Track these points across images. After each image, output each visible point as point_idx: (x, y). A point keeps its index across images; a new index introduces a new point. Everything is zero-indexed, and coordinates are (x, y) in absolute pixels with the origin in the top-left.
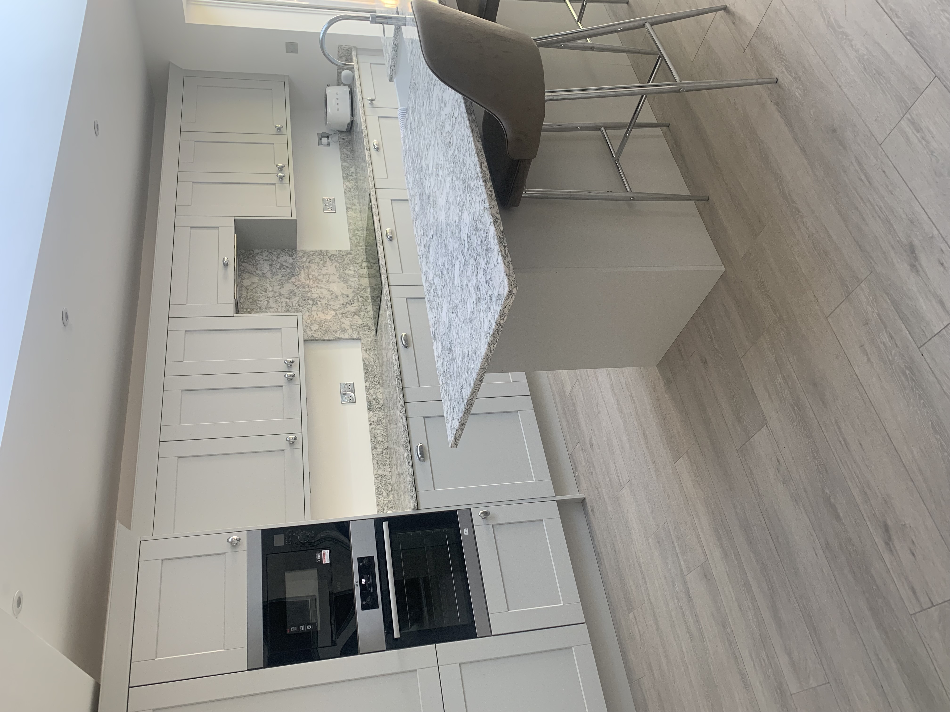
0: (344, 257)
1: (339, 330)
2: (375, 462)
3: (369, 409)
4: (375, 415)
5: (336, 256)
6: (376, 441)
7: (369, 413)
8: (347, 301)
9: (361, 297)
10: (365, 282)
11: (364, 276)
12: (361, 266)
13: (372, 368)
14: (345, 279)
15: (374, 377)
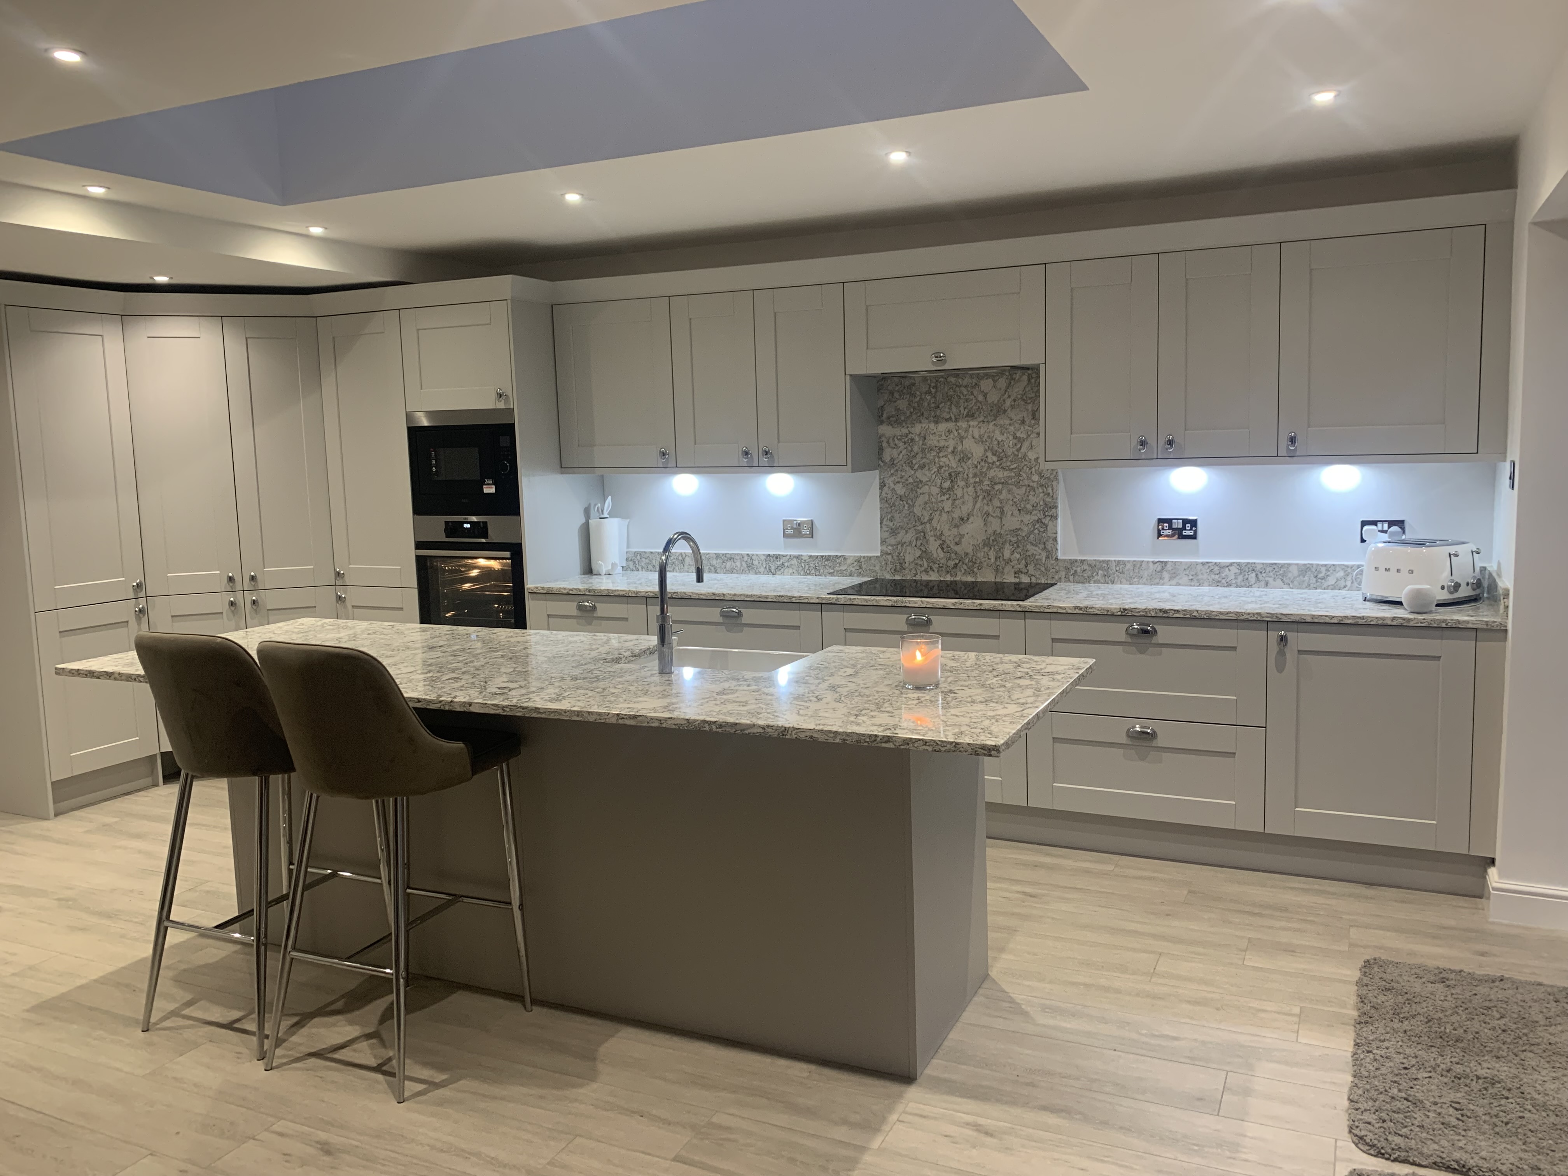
0: (1041, 546)
1: (894, 524)
3: (769, 555)
7: (764, 555)
9: (956, 564)
10: (987, 576)
11: (999, 574)
12: (1022, 572)
13: (830, 567)
14: (993, 541)
15: (815, 568)
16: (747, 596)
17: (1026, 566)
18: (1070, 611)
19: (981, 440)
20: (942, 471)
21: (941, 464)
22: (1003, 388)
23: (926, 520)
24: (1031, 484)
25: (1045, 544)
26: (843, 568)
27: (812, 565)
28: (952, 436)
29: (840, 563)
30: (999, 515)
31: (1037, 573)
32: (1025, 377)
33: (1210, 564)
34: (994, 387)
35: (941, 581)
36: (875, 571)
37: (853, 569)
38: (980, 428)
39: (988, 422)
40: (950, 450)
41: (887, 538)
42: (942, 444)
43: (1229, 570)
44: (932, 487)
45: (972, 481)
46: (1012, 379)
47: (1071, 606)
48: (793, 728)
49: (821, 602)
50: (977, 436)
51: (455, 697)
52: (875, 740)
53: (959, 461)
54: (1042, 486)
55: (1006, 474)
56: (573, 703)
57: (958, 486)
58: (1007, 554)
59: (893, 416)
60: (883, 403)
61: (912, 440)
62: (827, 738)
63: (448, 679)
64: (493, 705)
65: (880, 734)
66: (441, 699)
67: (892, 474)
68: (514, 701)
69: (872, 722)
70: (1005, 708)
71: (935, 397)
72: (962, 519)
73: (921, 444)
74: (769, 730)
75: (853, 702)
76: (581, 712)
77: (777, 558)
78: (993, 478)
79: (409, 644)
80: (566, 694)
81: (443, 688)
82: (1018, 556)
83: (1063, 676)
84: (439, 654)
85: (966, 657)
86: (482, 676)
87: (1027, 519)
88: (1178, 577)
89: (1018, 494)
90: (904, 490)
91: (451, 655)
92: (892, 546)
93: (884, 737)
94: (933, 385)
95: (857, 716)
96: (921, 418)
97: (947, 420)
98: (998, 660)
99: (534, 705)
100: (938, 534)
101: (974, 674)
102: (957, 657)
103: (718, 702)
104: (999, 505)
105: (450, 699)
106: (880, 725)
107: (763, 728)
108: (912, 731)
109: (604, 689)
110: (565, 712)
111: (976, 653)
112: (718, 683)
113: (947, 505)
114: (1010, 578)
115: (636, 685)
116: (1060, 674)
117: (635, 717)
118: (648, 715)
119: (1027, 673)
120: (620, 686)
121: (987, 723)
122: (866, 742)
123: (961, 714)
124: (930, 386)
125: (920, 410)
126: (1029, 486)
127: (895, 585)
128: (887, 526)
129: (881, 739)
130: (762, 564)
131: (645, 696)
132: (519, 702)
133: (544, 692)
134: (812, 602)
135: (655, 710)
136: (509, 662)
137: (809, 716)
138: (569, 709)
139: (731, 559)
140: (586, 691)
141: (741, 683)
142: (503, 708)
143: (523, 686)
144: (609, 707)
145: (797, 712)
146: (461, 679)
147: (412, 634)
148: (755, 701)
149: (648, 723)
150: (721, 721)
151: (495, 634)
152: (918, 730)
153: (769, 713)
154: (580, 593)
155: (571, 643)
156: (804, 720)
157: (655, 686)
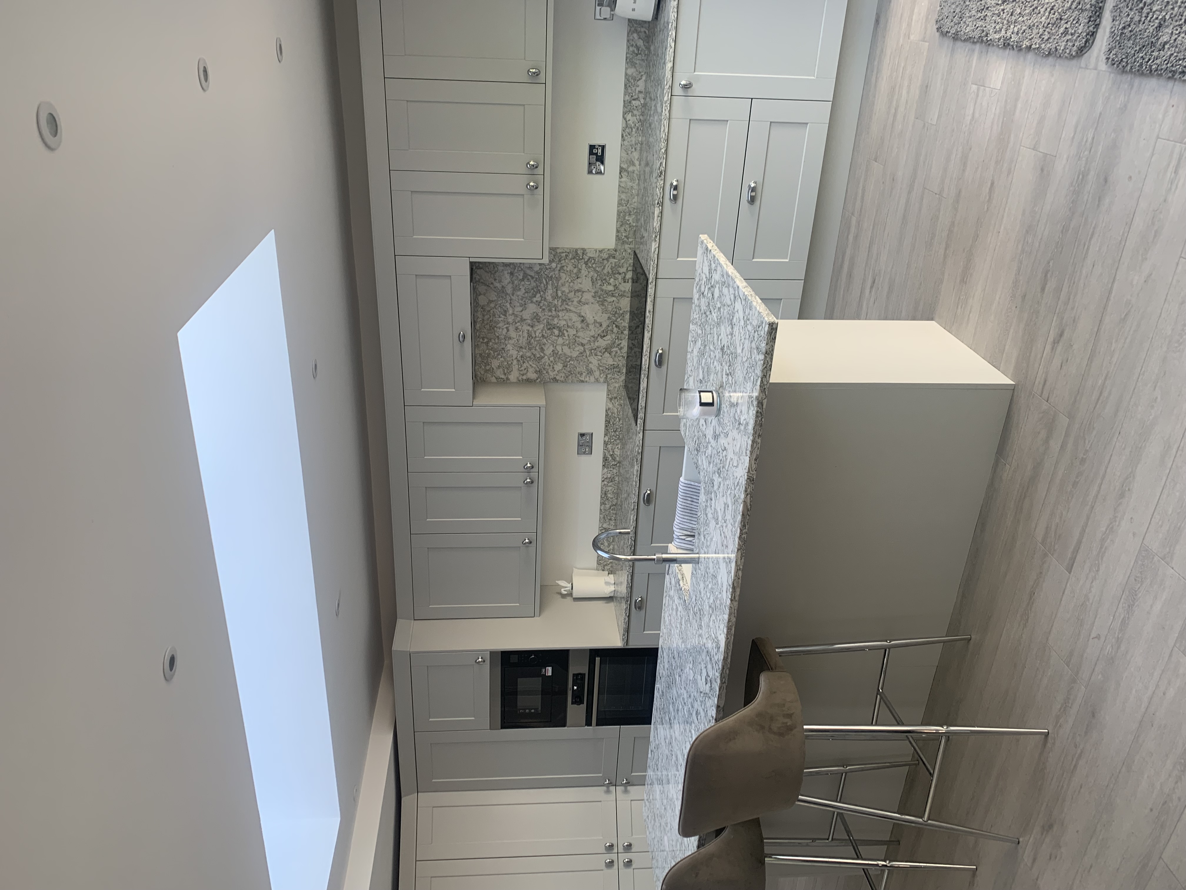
0: (605, 262)
1: (584, 372)
2: (602, 516)
3: (603, 466)
4: (609, 472)
5: (595, 260)
6: (605, 498)
7: (603, 469)
8: (598, 333)
9: (616, 326)
10: (625, 304)
11: (625, 294)
12: (625, 277)
13: (615, 420)
14: (601, 298)
15: (615, 431)
16: (635, 485)
17: (620, 274)
18: (657, 245)
19: (524, 306)
20: (546, 335)
21: (540, 335)
22: (486, 287)
23: (582, 348)
24: (558, 268)
25: (603, 260)
26: (616, 411)
27: (613, 434)
28: (520, 327)
29: (612, 413)
30: (580, 293)
31: (625, 266)
32: (479, 271)
33: (624, 135)
34: (485, 294)
35: (628, 338)
36: (619, 387)
37: (617, 403)
38: (514, 306)
39: (511, 300)
40: (531, 329)
41: (595, 377)
42: (526, 335)
43: (629, 120)
44: (558, 343)
45: (554, 313)
46: (479, 281)
47: (653, 244)
48: (748, 472)
49: (642, 431)
50: (520, 309)
51: (713, 717)
52: (761, 413)
53: (538, 322)
54: (560, 261)
55: (550, 287)
56: (721, 632)
57: (558, 323)
58: (611, 288)
59: (504, 370)
60: (494, 377)
61: (522, 357)
62: (757, 448)
63: (697, 719)
64: (720, 690)
65: (755, 409)
67: (547, 372)
68: (718, 674)
69: (746, 413)
70: (737, 311)
71: (491, 339)
72: (583, 321)
73: (525, 351)
74: (749, 490)
75: (728, 424)
76: (728, 627)
77: (606, 460)
78: (552, 297)
79: (667, 742)
80: (713, 635)
82: (612, 280)
83: (712, 262)
84: (676, 721)
85: (693, 332)
86: (695, 694)
87: (584, 272)
88: (633, 160)
89: (566, 279)
90: (559, 364)
91: (678, 713)
92: (600, 374)
93: (758, 406)
94: (481, 340)
95: (740, 424)
96: (505, 350)
97: (508, 330)
98: (697, 309)
99: (721, 661)
100: (593, 339)
101: (708, 329)
102: (693, 339)
104: (573, 293)
106: (749, 408)
107: (747, 495)
108: (754, 384)
109: (710, 607)
110: (728, 638)
111: (691, 324)
112: (708, 522)
113: (572, 332)
114: (628, 287)
115: (707, 583)
116: (711, 264)
117: (734, 588)
118: (733, 578)
119: (709, 289)
120: (708, 594)
121: (750, 327)
122: (761, 420)
123: (742, 345)
124: (482, 343)
125: (500, 351)
126: (559, 270)
127: (630, 372)
128: (586, 377)
129: (760, 409)
130: (611, 471)
131: (717, 578)
132: (718, 671)
133: (710, 650)
134: (642, 437)
135: (729, 573)
136: (685, 672)
137: (738, 459)
138: (725, 635)
139: (606, 494)
140: (711, 621)
141: (709, 504)
142: (722, 683)
143: (705, 665)
144: (725, 606)
145: (735, 468)
146: (697, 710)
147: (659, 738)
148: (725, 497)
149: (739, 579)
150: (740, 525)
151: (661, 678)
152: (753, 380)
153: (735, 489)
154: (628, 608)
155: (670, 623)
156: (742, 464)
157: (709, 569)
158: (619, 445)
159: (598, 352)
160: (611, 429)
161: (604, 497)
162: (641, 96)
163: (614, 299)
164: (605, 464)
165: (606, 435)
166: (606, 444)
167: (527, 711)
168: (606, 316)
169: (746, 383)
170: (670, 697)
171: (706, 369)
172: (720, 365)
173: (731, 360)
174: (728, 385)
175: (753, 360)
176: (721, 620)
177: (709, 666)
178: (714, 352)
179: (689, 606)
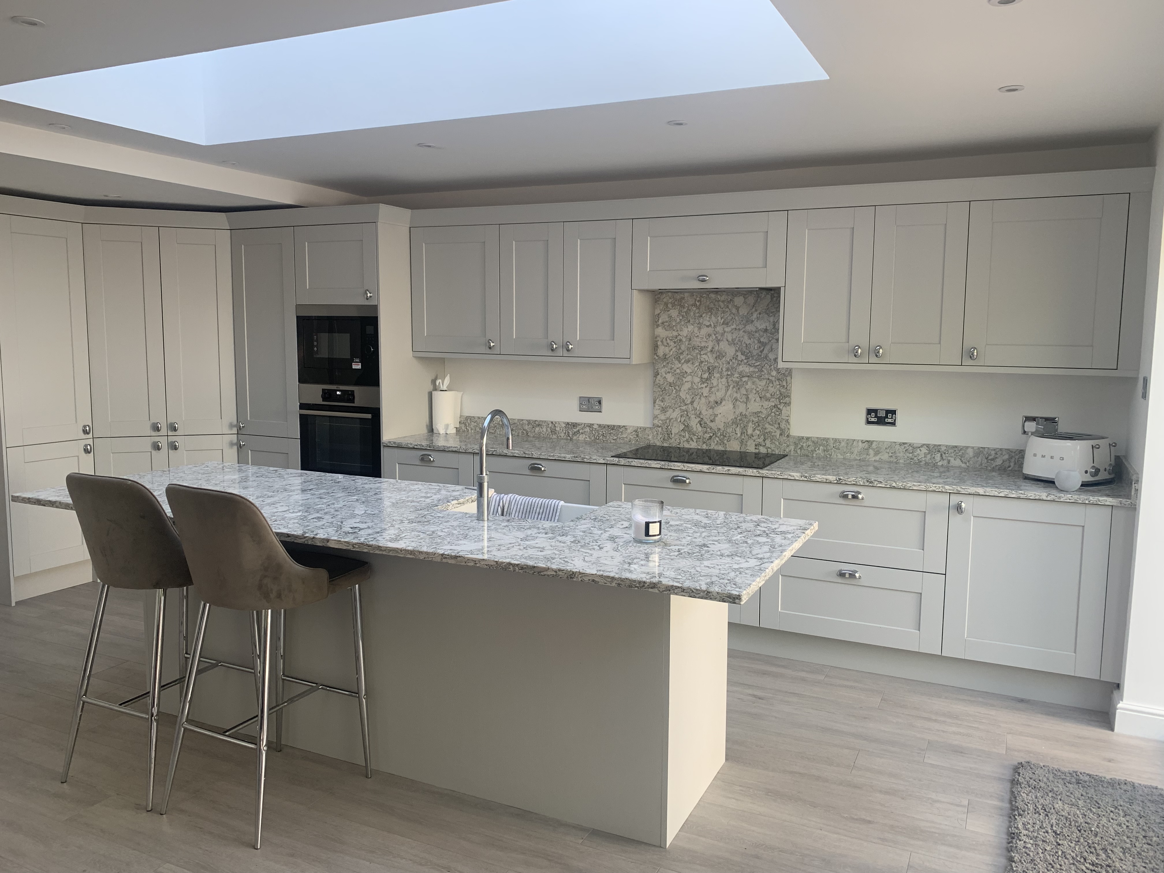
0: (776, 426)
1: (664, 404)
2: (516, 421)
3: (568, 423)
4: (561, 428)
5: (779, 415)
7: (564, 423)
8: (704, 418)
9: (711, 437)
10: (734, 446)
11: (744, 446)
12: (761, 446)
13: (614, 435)
14: (740, 421)
15: (603, 435)
16: (550, 456)
17: (764, 441)
18: (797, 478)
19: (732, 343)
20: (703, 365)
21: (702, 359)
22: (752, 304)
23: (688, 402)
24: (771, 378)
25: (779, 424)
26: (624, 436)
27: (600, 433)
28: (711, 339)
29: (621, 432)
30: (745, 400)
31: (773, 446)
32: (769, 296)
33: (906, 445)
34: (745, 302)
35: (698, 449)
36: (648, 440)
37: (632, 437)
38: (732, 333)
39: (739, 329)
40: (709, 350)
41: (659, 415)
42: (703, 344)
43: (920, 450)
44: (694, 377)
45: (725, 373)
46: (759, 297)
47: (798, 474)
48: (579, 572)
49: (606, 462)
50: (730, 339)
51: (316, 534)
52: (644, 586)
53: (716, 358)
54: (779, 380)
55: (752, 369)
56: (408, 544)
57: (714, 377)
58: (750, 431)
59: (667, 322)
60: (660, 311)
61: (681, 340)
62: (606, 582)
63: (313, 519)
64: (345, 542)
65: (648, 581)
66: (307, 535)
67: (664, 366)
68: (362, 540)
69: (642, 570)
70: (747, 561)
71: (699, 309)
72: (717, 403)
73: (687, 344)
74: (560, 573)
75: (627, 552)
76: (414, 551)
77: (574, 426)
78: (741, 372)
79: (286, 487)
80: (403, 535)
81: (308, 526)
82: (758, 433)
83: (792, 535)
84: (309, 496)
85: (717, 515)
86: (339, 517)
87: (766, 404)
88: (880, 454)
89: (760, 385)
90: (673, 378)
91: (318, 498)
92: (662, 421)
93: (651, 583)
94: (698, 299)
95: (630, 564)
96: (688, 324)
97: (708, 326)
98: (742, 519)
99: (377, 544)
100: (698, 413)
101: (722, 530)
102: (709, 515)
103: (522, 548)
104: (745, 393)
105: (312, 536)
106: (648, 573)
107: (556, 572)
108: (674, 579)
109: (433, 532)
110: (401, 551)
111: (724, 512)
112: (522, 529)
113: (706, 392)
114: (751, 448)
115: (458, 529)
116: (790, 533)
117: (456, 557)
118: (466, 556)
119: (764, 532)
120: (446, 530)
121: (732, 574)
122: (636, 587)
123: (712, 566)
124: (695, 299)
125: (687, 318)
126: (768, 379)
127: (665, 450)
128: (659, 405)
129: (648, 585)
130: (563, 430)
131: (465, 539)
132: (366, 540)
133: (387, 532)
134: (599, 462)
135: (471, 552)
136: (362, 506)
137: (592, 562)
138: (404, 548)
139: (539, 425)
140: (419, 533)
141: (541, 531)
142: (353, 545)
143: (370, 526)
144: (436, 548)
145: (583, 558)
146: (323, 518)
147: (290, 478)
148: (550, 548)
149: (465, 562)
150: (523, 564)
151: (354, 480)
152: (678, 579)
153: (561, 559)
154: (422, 448)
155: (412, 490)
156: (588, 566)
157: (473, 531)
158: (589, 440)
159: (684, 418)
160: (605, 431)
161: (535, 424)
162: (945, 463)
163: (739, 435)
164: (570, 425)
165: (600, 426)
166: (590, 426)
167: (315, 343)
168: (721, 426)
169: (673, 570)
170: (334, 490)
171: (680, 528)
172: (688, 543)
173: (694, 554)
174: (668, 551)
175: (698, 578)
176: (420, 544)
177: (370, 531)
178: (700, 536)
179: (432, 510)
